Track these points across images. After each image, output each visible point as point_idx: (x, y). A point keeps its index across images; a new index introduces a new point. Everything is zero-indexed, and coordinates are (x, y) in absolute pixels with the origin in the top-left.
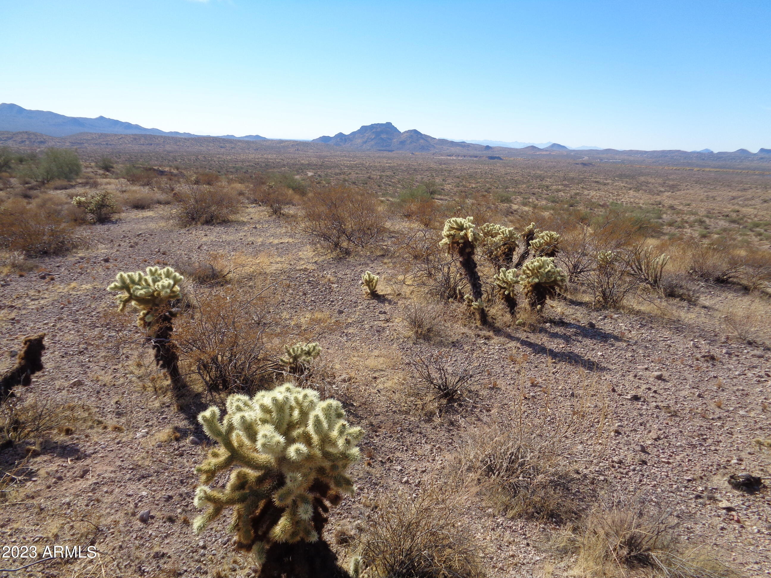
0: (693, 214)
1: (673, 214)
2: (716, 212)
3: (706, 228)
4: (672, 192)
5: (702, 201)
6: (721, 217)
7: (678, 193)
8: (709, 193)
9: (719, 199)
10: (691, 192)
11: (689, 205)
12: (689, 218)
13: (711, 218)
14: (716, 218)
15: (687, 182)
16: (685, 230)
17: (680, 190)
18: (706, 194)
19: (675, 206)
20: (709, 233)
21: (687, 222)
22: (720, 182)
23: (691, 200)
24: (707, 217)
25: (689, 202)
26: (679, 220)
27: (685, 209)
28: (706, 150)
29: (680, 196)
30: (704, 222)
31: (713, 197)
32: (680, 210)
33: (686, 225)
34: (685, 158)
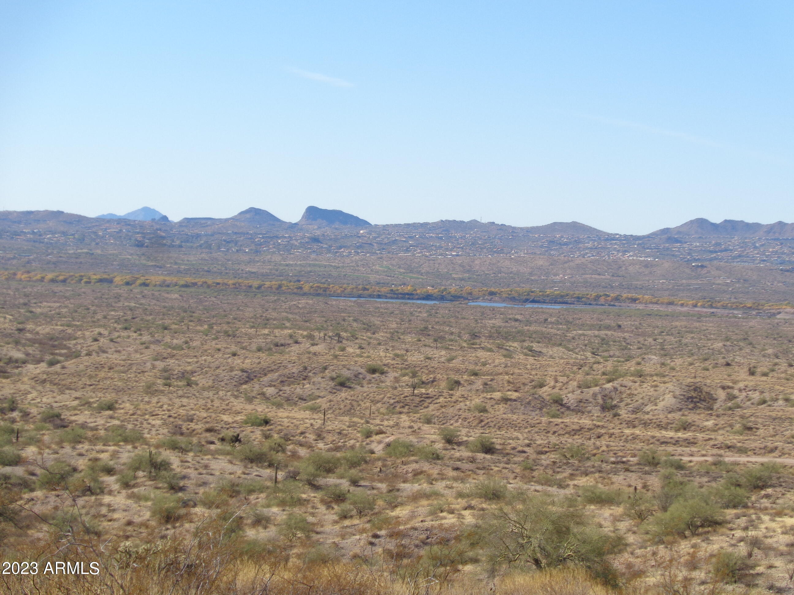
0: (126, 440)
1: (60, 444)
2: (199, 427)
3: (174, 488)
4: (51, 364)
5: (150, 390)
6: (218, 445)
7: (71, 364)
8: (171, 361)
9: (203, 381)
10: (114, 358)
11: (110, 407)
12: (114, 455)
13: (184, 451)
14: (201, 449)
15: (95, 323)
16: (107, 499)
17: (77, 355)
18: (160, 365)
19: (66, 415)
20: (185, 504)
21: (110, 471)
22: (200, 321)
23: (118, 391)
24: (174, 447)
25: (109, 397)
26: (82, 463)
27: (100, 421)
28: (146, 210)
29: (78, 374)
30: (164, 466)
31: (183, 375)
32: (84, 426)
33: (110, 480)
34: (82, 240)
